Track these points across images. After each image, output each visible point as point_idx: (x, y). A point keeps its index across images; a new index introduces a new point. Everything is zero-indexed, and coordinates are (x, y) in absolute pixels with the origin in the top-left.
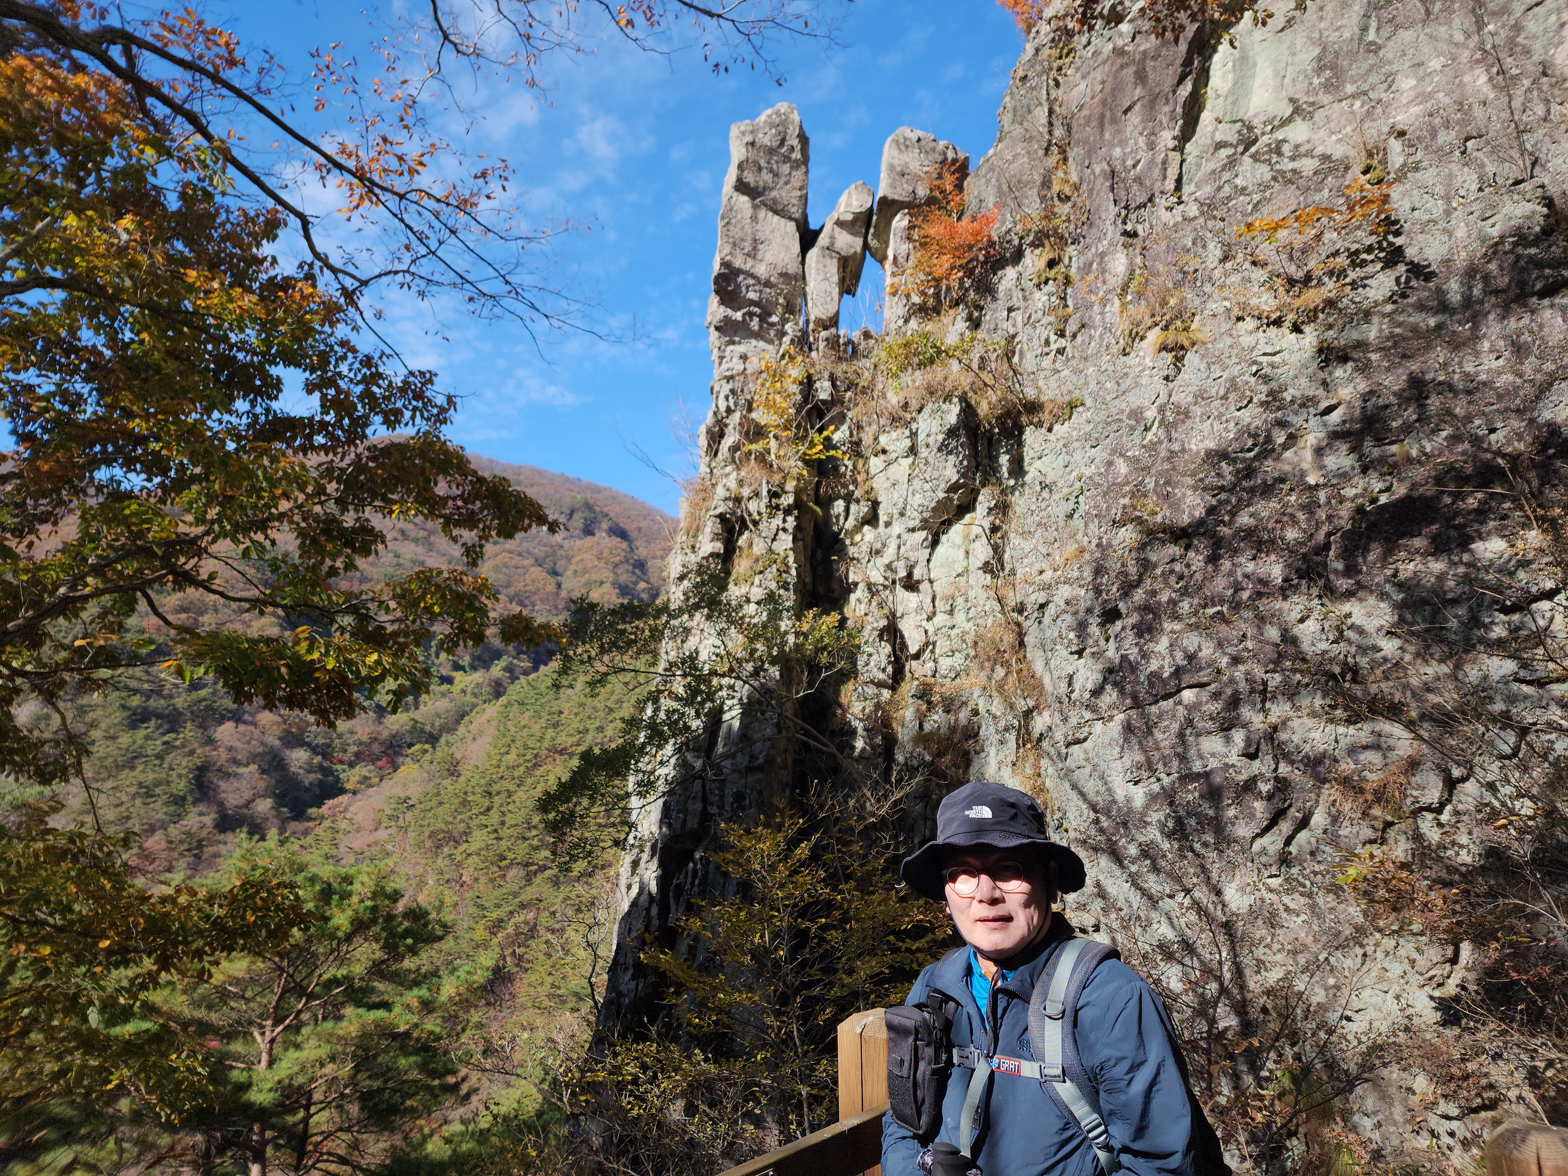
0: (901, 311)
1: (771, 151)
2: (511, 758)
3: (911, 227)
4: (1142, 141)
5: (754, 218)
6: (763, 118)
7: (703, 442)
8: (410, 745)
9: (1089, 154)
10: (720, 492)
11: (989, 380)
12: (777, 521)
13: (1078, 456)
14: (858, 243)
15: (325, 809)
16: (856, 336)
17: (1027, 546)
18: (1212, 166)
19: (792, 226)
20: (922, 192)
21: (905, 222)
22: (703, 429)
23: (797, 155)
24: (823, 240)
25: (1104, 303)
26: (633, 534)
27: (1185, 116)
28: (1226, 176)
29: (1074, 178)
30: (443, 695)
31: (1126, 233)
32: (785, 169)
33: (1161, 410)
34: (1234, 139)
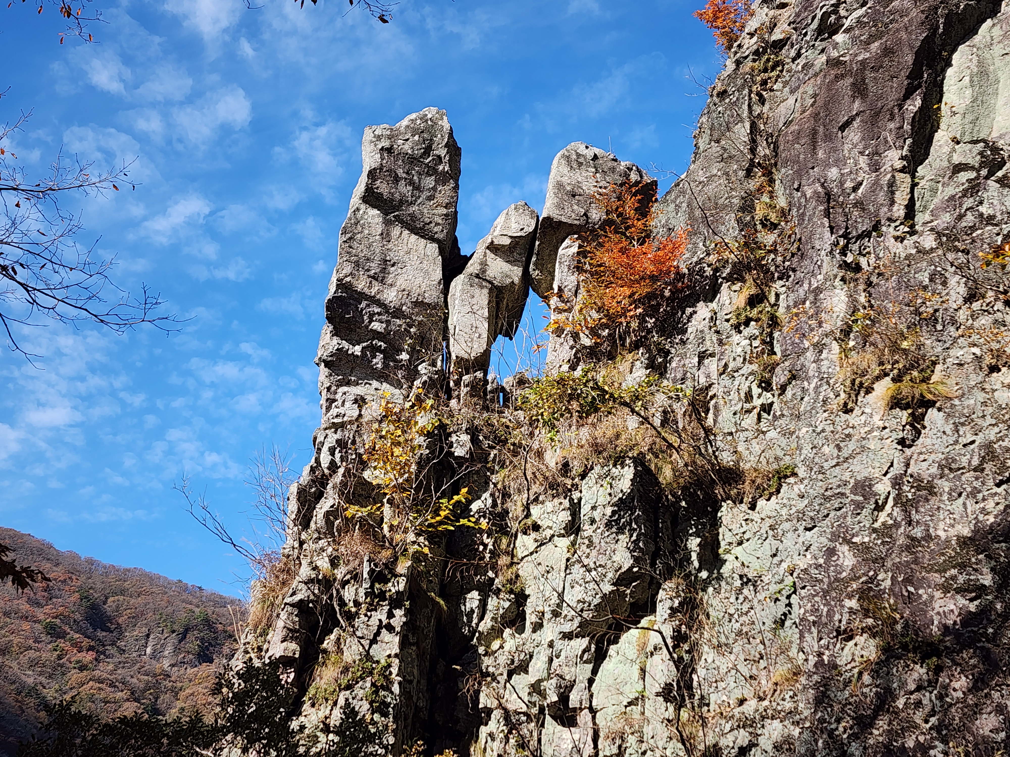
0: (566, 353)
1: (412, 160)
3: (582, 253)
4: (863, 162)
5: (386, 236)
6: (405, 122)
7: (293, 506)
9: (799, 174)
10: (305, 572)
11: (673, 439)
13: (789, 541)
14: (516, 273)
16: (508, 382)
18: (950, 191)
19: (433, 248)
20: (596, 215)
21: (575, 249)
23: (444, 167)
24: (472, 267)
25: (819, 347)
27: (914, 134)
28: (969, 202)
29: (782, 202)
31: (845, 266)
32: (429, 182)
33: (897, 483)
34: (975, 161)
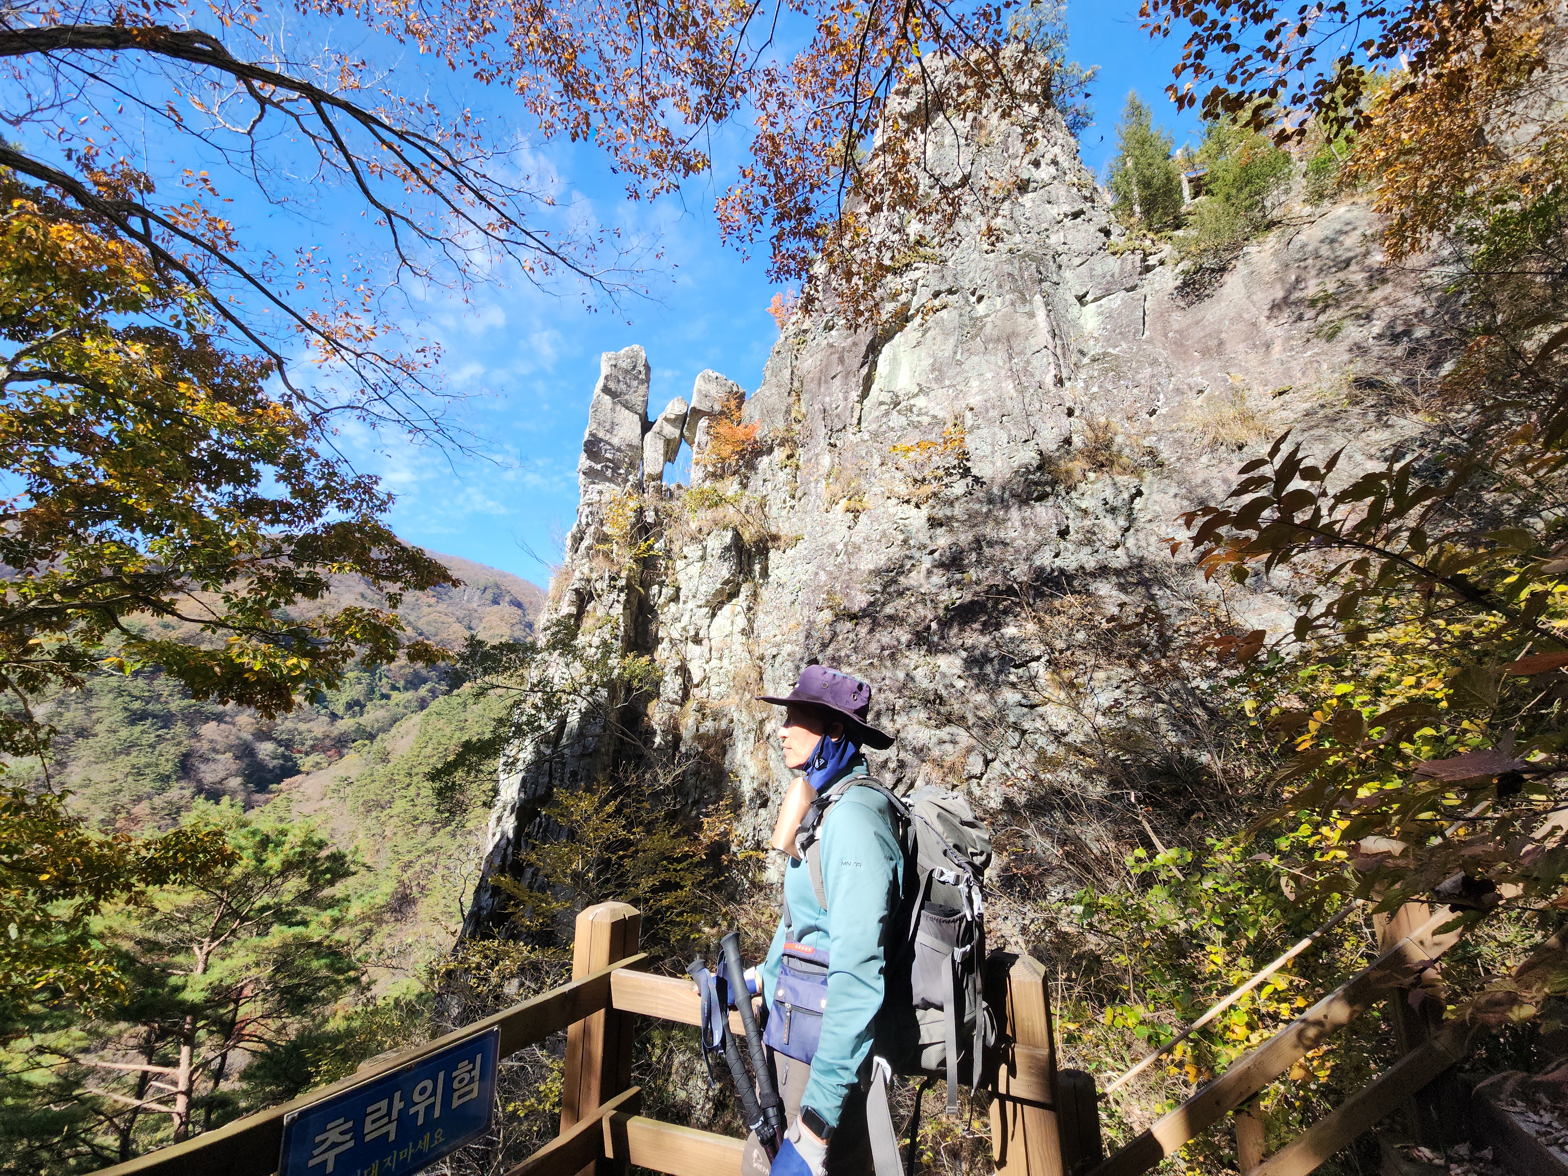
0: (701, 475)
1: (627, 372)
2: (428, 751)
3: (710, 427)
4: (841, 395)
5: (613, 410)
6: (623, 352)
7: (569, 542)
8: (354, 741)
9: (812, 398)
10: (577, 574)
11: (751, 520)
12: (614, 596)
13: (799, 568)
14: (677, 433)
15: (283, 785)
16: (673, 486)
17: (768, 620)
18: (877, 414)
19: (636, 418)
20: (717, 408)
21: (706, 424)
22: (569, 534)
23: (642, 376)
24: (655, 428)
25: (817, 482)
26: (526, 605)
27: (864, 384)
28: (884, 420)
29: (804, 410)
30: (382, 707)
31: (831, 444)
32: (635, 383)
33: (846, 545)
34: (888, 401)
